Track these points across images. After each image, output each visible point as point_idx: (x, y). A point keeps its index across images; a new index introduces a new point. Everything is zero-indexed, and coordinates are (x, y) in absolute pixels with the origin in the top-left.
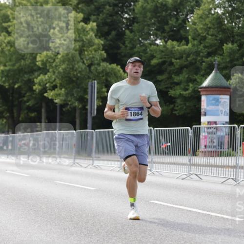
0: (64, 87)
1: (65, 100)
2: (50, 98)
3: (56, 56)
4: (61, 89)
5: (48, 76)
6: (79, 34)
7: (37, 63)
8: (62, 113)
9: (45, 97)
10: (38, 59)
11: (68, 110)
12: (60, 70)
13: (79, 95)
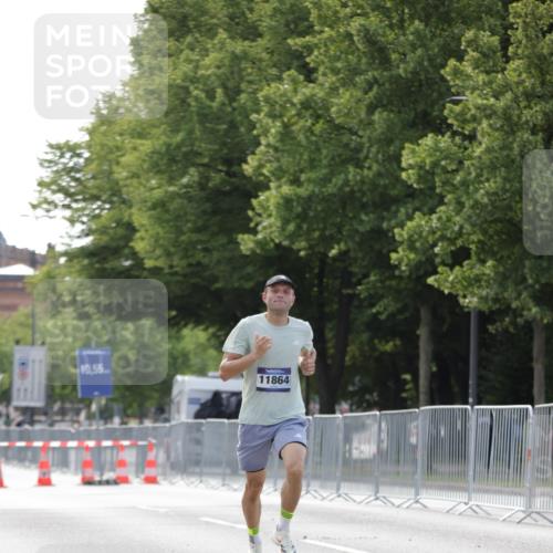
0: (493, 255)
1: (496, 300)
2: (446, 292)
3: (466, 149)
4: (483, 262)
5: (439, 219)
6: (543, 73)
7: (404, 175)
8: (485, 342)
9: (431, 287)
10: (407, 159)
11: (506, 331)
12: (481, 196)
13: (543, 281)
